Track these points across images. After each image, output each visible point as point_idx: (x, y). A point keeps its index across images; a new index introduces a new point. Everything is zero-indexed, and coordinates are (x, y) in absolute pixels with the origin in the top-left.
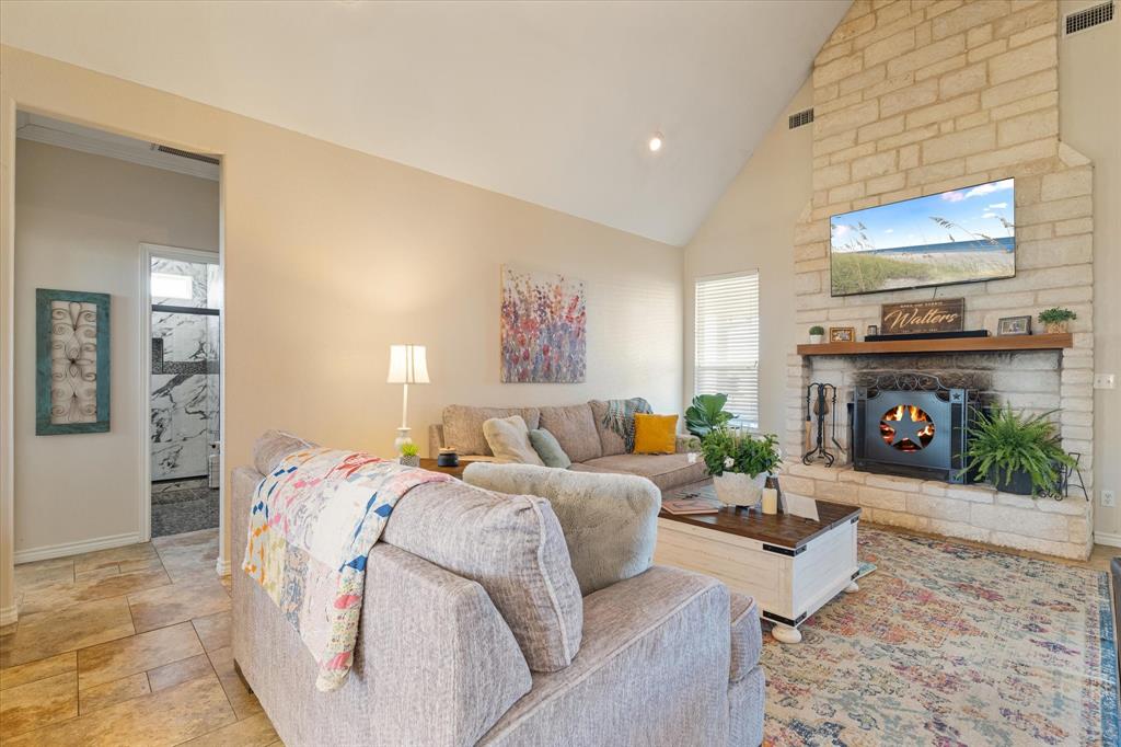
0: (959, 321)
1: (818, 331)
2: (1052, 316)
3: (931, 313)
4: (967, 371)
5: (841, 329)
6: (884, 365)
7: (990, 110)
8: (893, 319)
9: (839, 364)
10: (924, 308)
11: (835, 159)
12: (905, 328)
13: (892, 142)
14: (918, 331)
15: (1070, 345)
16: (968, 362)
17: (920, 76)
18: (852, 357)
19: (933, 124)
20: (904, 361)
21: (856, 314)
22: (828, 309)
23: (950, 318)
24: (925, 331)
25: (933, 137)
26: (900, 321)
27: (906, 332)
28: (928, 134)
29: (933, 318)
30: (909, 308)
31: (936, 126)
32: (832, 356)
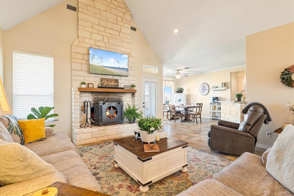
0: (118, 85)
1: (83, 83)
2: (133, 86)
3: (113, 82)
4: (118, 97)
5: (90, 84)
6: (100, 95)
7: (121, 37)
8: (104, 83)
9: (88, 95)
10: (111, 80)
11: (86, 29)
12: (107, 85)
13: (102, 33)
14: (110, 86)
15: (136, 92)
16: (118, 95)
17: (108, 20)
18: (92, 92)
19: (111, 34)
20: (105, 94)
21: (93, 79)
22: (84, 76)
23: (116, 84)
24: (111, 87)
25: (110, 37)
26: (105, 83)
27: (107, 86)
28: (110, 36)
29: (113, 84)
30: (108, 80)
31: (111, 35)
32: (86, 92)
